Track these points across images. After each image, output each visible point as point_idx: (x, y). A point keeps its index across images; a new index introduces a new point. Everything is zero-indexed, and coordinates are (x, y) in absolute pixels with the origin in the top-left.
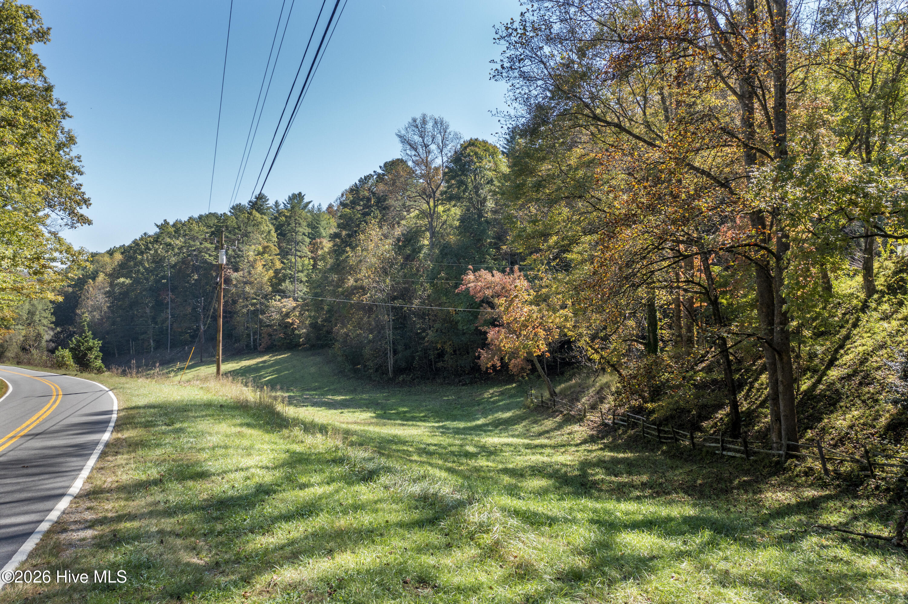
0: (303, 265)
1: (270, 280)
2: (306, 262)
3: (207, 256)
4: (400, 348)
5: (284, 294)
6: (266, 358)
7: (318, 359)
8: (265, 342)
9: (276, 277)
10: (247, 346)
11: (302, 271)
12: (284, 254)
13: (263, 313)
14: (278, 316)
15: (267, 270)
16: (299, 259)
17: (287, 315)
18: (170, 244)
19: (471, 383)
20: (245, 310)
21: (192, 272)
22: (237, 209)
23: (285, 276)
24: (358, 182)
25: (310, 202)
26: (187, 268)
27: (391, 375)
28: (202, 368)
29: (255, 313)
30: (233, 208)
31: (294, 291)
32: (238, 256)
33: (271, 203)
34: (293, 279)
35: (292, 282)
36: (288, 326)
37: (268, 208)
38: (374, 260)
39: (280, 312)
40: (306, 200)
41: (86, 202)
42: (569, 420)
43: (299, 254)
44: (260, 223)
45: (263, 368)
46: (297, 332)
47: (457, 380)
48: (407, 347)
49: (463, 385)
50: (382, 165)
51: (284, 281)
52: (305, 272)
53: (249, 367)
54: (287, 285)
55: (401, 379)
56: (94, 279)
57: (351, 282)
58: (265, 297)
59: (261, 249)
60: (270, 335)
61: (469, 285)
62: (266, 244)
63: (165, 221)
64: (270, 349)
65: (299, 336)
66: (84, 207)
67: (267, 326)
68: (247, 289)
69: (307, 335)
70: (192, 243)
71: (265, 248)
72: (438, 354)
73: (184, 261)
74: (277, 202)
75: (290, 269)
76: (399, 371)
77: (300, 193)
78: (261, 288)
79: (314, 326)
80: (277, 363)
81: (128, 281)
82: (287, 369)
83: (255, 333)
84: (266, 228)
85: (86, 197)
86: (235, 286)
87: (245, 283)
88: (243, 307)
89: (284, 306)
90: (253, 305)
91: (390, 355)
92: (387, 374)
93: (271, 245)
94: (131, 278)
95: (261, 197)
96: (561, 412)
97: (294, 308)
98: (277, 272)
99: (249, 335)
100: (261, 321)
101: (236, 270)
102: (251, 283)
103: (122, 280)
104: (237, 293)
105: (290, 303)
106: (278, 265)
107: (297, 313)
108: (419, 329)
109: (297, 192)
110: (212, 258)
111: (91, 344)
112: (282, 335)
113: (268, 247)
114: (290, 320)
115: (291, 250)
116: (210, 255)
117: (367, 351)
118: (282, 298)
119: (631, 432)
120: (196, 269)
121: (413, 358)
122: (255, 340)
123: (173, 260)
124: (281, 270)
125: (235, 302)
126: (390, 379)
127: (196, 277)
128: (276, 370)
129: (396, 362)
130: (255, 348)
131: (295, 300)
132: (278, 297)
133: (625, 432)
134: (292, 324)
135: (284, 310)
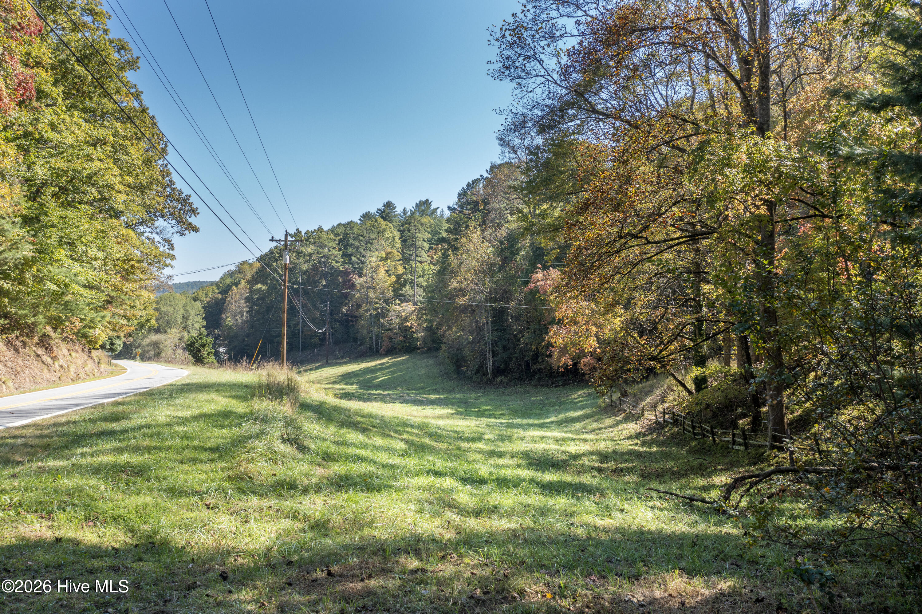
0: (423, 271)
1: (392, 285)
2: (427, 267)
3: (334, 262)
4: (499, 349)
5: (403, 298)
6: (385, 360)
7: (431, 361)
8: (386, 344)
9: (397, 282)
10: (370, 348)
11: (423, 277)
12: (406, 259)
13: (384, 317)
14: (398, 320)
15: (389, 276)
16: (418, 264)
17: (406, 319)
18: (302, 252)
19: (564, 385)
20: (367, 315)
21: (321, 278)
22: (367, 216)
23: (406, 281)
24: (465, 187)
25: (437, 209)
26: (316, 274)
27: (490, 376)
28: (326, 369)
29: (377, 316)
30: (363, 216)
31: (414, 296)
32: (362, 262)
33: (399, 210)
34: (412, 284)
35: (412, 287)
36: (406, 330)
37: (396, 215)
38: (474, 263)
39: (399, 316)
40: (433, 207)
41: (194, 212)
42: (629, 418)
43: (419, 259)
44: (384, 230)
45: (380, 369)
46: (415, 335)
47: (550, 382)
48: (505, 349)
49: (556, 387)
50: (488, 169)
51: (405, 286)
52: (426, 277)
53: (368, 368)
54: (407, 290)
55: (498, 380)
56: (237, 285)
57: (454, 284)
58: (387, 302)
59: (384, 255)
60: (390, 338)
61: (538, 284)
62: (389, 250)
63: (298, 230)
64: (391, 352)
65: (417, 339)
66: (193, 216)
67: (390, 329)
68: (371, 294)
69: (424, 338)
70: (320, 250)
71: (388, 254)
72: (533, 356)
73: (314, 268)
74: (405, 210)
75: (411, 274)
76: (498, 372)
77: (427, 200)
78: (382, 293)
79: (429, 329)
80: (394, 365)
81: (264, 287)
82: (400, 371)
83: (377, 336)
84: (391, 235)
85: (194, 206)
86: (359, 291)
87: (368, 288)
88: (366, 311)
89: (404, 310)
90: (376, 309)
91: (489, 356)
92: (487, 375)
93: (395, 251)
94: (267, 284)
95: (389, 205)
96: (625, 411)
97: (413, 312)
98: (398, 277)
99: (371, 338)
100: (383, 325)
101: (360, 275)
102: (374, 288)
103: (259, 286)
104: (360, 297)
105: (409, 307)
106: (401, 270)
107: (415, 317)
108: (516, 330)
109: (424, 199)
110: (339, 264)
111: (204, 341)
112: (401, 339)
113: (390, 253)
114: (408, 324)
115: (411, 255)
116: (337, 262)
117: (466, 352)
118: (402, 302)
119: (675, 429)
120: (324, 275)
121: (511, 359)
122: (377, 344)
123: (305, 267)
124: (402, 275)
125: (359, 306)
126: (489, 380)
127: (324, 283)
128: (391, 372)
129: (494, 362)
130: (377, 351)
131: (415, 304)
132: (398, 302)
133: (670, 430)
134: (411, 328)
135: (403, 314)
